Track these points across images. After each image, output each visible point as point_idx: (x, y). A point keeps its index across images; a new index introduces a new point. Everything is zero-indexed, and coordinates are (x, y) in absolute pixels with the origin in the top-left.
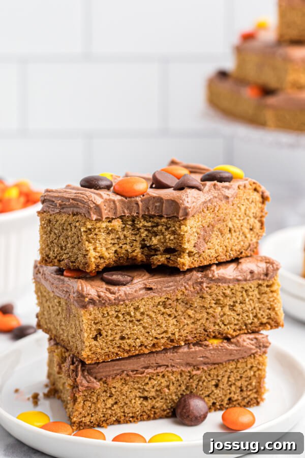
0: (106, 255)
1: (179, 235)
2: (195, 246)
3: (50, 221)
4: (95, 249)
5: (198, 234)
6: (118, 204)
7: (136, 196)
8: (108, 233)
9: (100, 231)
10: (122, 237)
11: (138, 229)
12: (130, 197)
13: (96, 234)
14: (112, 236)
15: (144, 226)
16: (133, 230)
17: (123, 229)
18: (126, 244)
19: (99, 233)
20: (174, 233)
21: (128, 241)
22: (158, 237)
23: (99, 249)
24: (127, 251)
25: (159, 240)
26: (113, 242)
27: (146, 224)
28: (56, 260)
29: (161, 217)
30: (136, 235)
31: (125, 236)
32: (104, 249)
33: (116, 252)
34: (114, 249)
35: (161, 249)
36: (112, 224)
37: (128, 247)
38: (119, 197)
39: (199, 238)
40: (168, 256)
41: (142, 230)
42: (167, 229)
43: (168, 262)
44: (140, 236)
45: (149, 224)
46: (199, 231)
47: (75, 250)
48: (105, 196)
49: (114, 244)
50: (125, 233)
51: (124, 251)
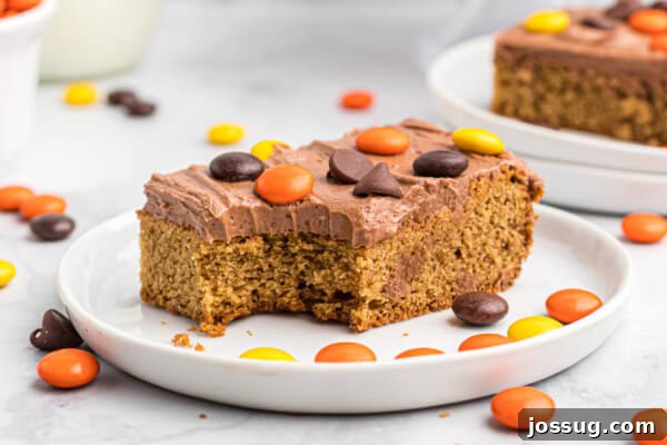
0: (235, 299)
1: (354, 272)
2: (383, 291)
3: (152, 231)
4: (215, 290)
5: (390, 269)
6: (255, 216)
7: (288, 204)
8: (242, 262)
9: (224, 259)
10: (266, 268)
11: (294, 255)
12: (279, 205)
13: (217, 264)
14: (246, 266)
15: (303, 251)
16: (285, 255)
17: (268, 252)
18: (272, 279)
19: (223, 262)
20: (346, 267)
21: (276, 275)
22: (323, 272)
23: (221, 290)
24: (274, 291)
25: (324, 278)
26: (249, 275)
27: (306, 247)
28: (160, 297)
29: (328, 238)
30: (290, 264)
31: (270, 266)
32: (230, 290)
33: (255, 292)
34: (250, 288)
35: (328, 292)
36: (245, 245)
37: (275, 285)
38: (258, 203)
39: (392, 276)
40: (338, 305)
41: (299, 258)
42: (337, 259)
43: (339, 315)
44: (296, 268)
45: (311, 247)
46: (392, 264)
47: (186, 287)
48: (234, 201)
49: (251, 279)
50: (271, 260)
51: (268, 292)
